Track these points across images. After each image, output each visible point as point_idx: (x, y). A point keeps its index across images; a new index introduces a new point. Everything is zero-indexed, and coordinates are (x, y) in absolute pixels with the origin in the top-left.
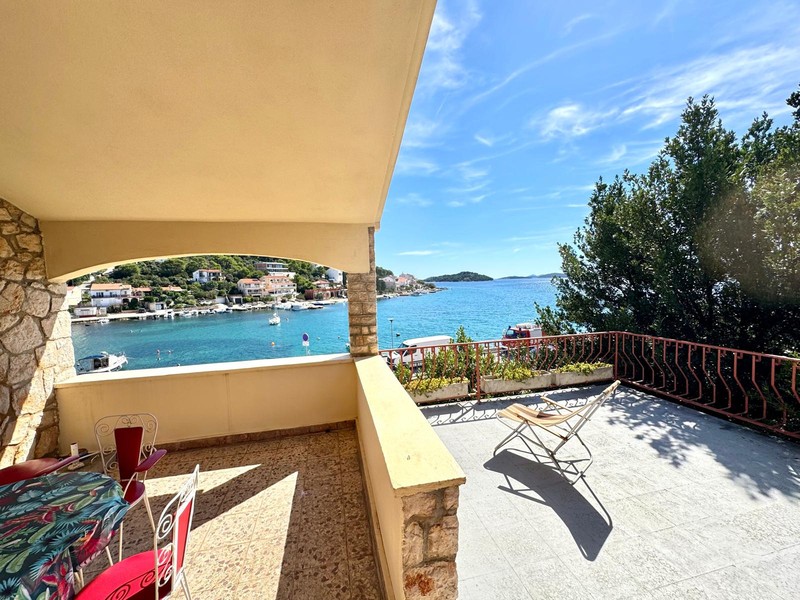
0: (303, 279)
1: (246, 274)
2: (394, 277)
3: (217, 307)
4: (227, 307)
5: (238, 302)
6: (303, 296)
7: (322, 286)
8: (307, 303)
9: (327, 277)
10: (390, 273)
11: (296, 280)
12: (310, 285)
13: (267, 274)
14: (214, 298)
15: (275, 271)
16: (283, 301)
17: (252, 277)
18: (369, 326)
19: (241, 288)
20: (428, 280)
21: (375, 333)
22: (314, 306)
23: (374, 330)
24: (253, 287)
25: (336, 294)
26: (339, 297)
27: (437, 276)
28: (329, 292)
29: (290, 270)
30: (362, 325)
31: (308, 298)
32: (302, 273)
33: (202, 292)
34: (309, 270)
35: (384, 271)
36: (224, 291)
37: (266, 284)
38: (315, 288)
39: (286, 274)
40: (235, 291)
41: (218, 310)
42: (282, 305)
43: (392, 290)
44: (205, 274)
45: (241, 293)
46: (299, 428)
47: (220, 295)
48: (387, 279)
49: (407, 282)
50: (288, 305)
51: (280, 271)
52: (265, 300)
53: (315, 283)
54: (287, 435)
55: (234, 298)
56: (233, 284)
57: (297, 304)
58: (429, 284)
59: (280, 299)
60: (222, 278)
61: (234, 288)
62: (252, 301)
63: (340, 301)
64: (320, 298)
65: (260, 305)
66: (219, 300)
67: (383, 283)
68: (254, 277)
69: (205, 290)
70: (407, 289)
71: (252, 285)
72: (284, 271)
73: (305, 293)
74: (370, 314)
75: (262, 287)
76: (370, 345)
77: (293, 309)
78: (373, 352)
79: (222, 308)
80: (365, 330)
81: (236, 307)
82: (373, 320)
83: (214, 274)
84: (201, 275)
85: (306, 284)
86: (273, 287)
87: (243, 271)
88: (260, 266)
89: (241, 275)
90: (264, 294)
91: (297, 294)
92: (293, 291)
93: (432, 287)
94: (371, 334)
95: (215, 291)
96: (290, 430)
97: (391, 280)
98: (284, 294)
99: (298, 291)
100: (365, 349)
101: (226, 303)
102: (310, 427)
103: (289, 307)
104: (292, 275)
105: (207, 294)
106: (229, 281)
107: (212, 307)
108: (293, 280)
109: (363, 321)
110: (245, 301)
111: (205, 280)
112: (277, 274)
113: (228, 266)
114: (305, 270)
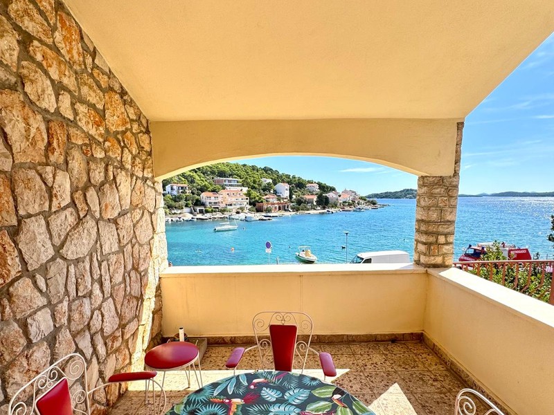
0: (254, 193)
1: (207, 188)
2: (337, 193)
3: (185, 216)
4: (192, 216)
5: (201, 212)
6: (254, 209)
7: (271, 200)
8: (258, 214)
9: (275, 192)
10: (333, 189)
11: (248, 194)
12: (260, 198)
13: (224, 189)
14: (182, 208)
15: (231, 185)
16: (238, 213)
17: (212, 191)
18: (446, 235)
19: (203, 200)
20: (369, 197)
21: (451, 243)
22: (265, 218)
23: (450, 239)
24: (213, 200)
25: (283, 208)
26: (285, 210)
27: (379, 193)
28: (277, 206)
29: (243, 185)
30: (438, 234)
31: (259, 210)
32: (253, 188)
33: (173, 203)
34: (260, 185)
35: (327, 187)
36: (190, 202)
37: (223, 198)
38: (265, 202)
39: (240, 188)
40: (198, 203)
41: (185, 219)
42: (237, 216)
43: (335, 205)
44: (175, 187)
45: (203, 204)
46: (366, 336)
47: (187, 206)
48: (330, 195)
49: (349, 198)
50: (242, 216)
51: (236, 186)
52: (223, 211)
53: (264, 197)
54: (354, 341)
55: (198, 209)
56: (197, 197)
57: (249, 215)
58: (372, 200)
59: (234, 211)
60: (188, 192)
61: (197, 200)
62: (212, 211)
63: (287, 214)
64: (269, 210)
65: (219, 215)
66: (186, 210)
67: (327, 198)
68: (213, 191)
69: (175, 201)
70: (350, 205)
71: (213, 198)
72: (238, 186)
73: (256, 205)
74: (448, 221)
75: (220, 200)
76: (444, 255)
77: (246, 220)
78: (447, 263)
79: (189, 216)
80: (442, 239)
81: (200, 216)
82: (451, 229)
83: (182, 188)
84: (172, 189)
85: (257, 198)
86: (230, 200)
87: (205, 186)
88: (218, 181)
89: (202, 190)
90: (222, 206)
91: (249, 207)
92: (245, 203)
93: (374, 204)
94: (447, 243)
95: (183, 202)
96: (357, 336)
97: (334, 196)
98: (238, 206)
99: (250, 204)
100: (439, 260)
101: (191, 213)
102: (376, 335)
103: (244, 218)
104: (245, 190)
105: (177, 204)
106: (193, 193)
107: (180, 216)
108: (246, 195)
109: (441, 229)
110: (207, 212)
111: (175, 193)
112: (233, 189)
113: (192, 182)
114: (256, 186)
